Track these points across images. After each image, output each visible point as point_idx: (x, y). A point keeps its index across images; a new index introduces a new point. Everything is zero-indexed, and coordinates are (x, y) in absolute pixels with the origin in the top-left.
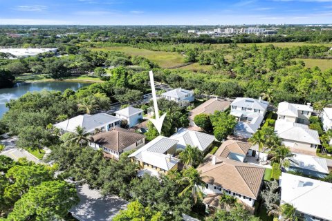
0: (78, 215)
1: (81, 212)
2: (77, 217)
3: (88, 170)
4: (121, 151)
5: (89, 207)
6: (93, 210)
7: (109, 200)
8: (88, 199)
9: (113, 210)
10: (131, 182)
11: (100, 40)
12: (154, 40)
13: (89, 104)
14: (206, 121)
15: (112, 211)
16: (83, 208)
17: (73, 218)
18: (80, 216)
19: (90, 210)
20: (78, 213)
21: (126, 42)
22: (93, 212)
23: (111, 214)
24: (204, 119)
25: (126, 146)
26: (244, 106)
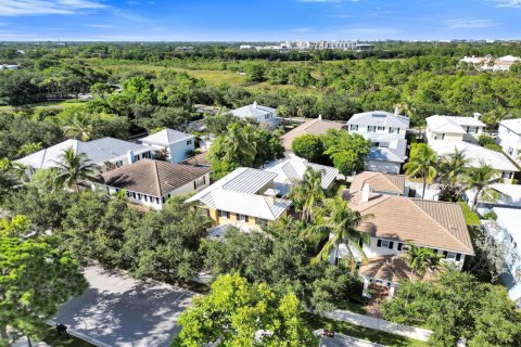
0: (81, 331)
1: (87, 324)
2: (81, 335)
3: (98, 231)
4: (165, 195)
5: (107, 312)
6: (115, 316)
7: (151, 293)
8: (101, 295)
9: (161, 312)
10: (201, 246)
11: (96, 56)
12: (189, 55)
13: (86, 123)
14: (316, 146)
15: (159, 313)
16: (91, 314)
17: (68, 337)
18: (86, 332)
19: (109, 317)
20: (82, 326)
21: (141, 58)
22: (117, 321)
23: (159, 319)
24: (311, 142)
25: (176, 186)
26: (372, 125)
